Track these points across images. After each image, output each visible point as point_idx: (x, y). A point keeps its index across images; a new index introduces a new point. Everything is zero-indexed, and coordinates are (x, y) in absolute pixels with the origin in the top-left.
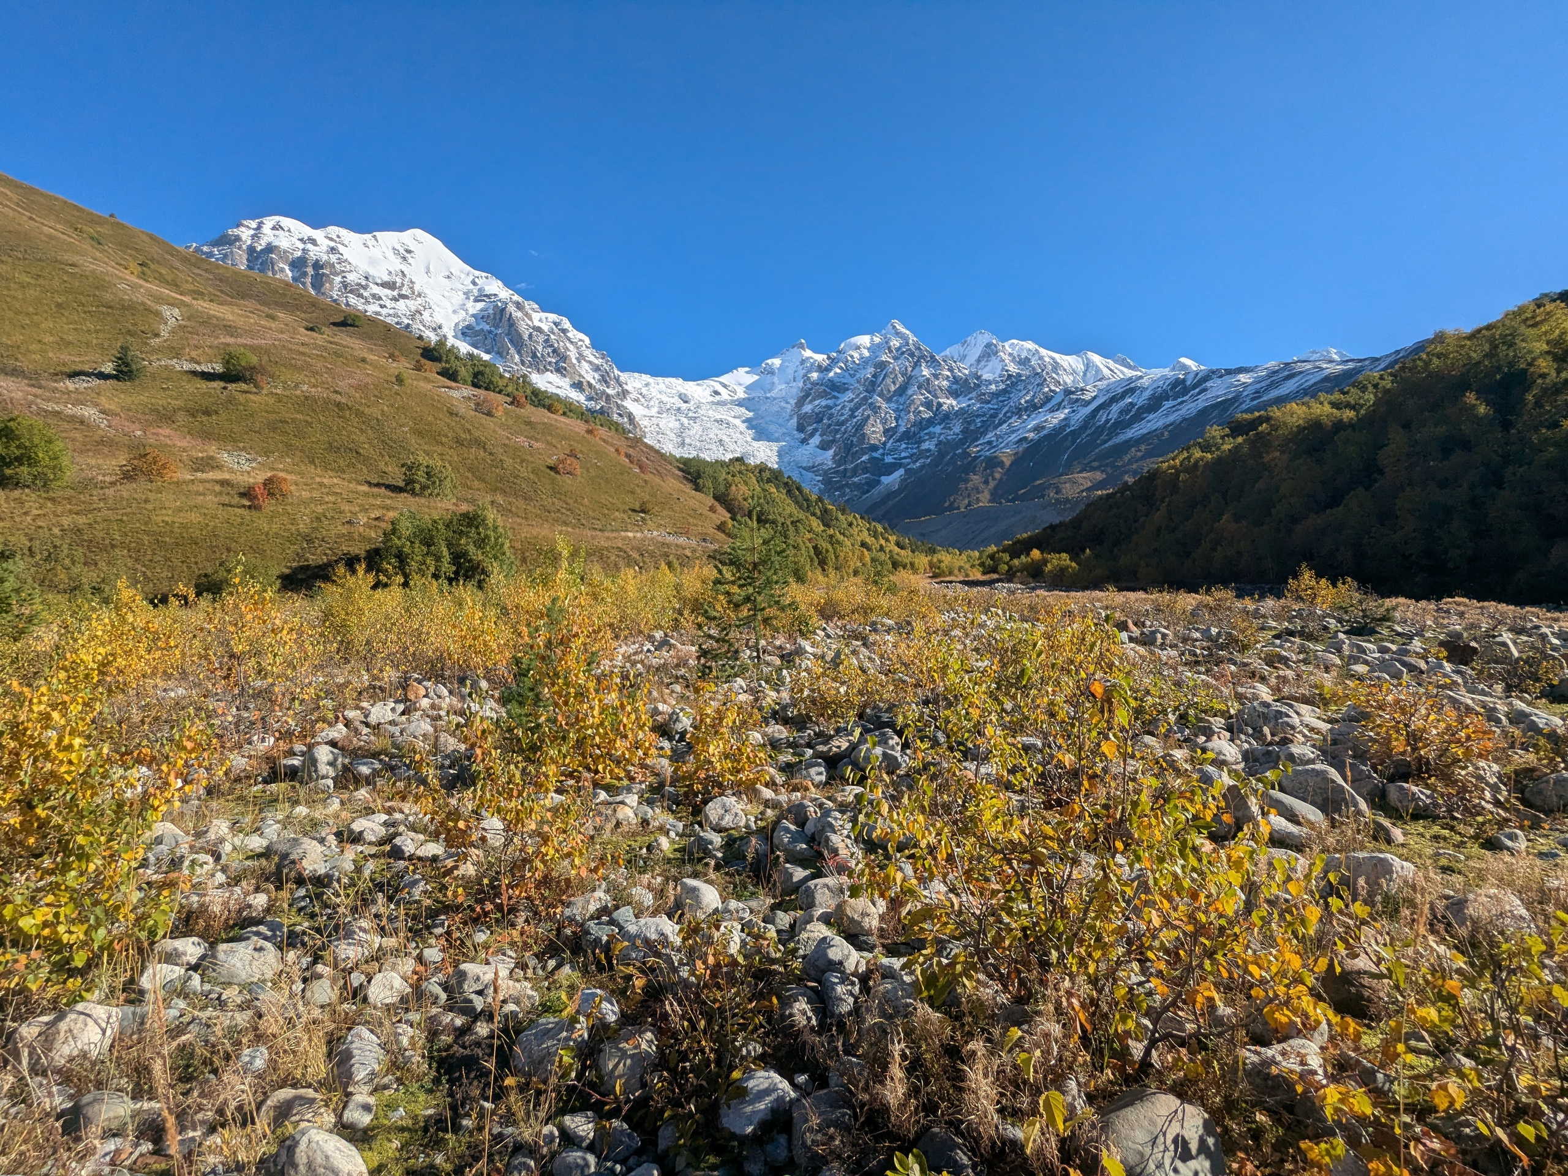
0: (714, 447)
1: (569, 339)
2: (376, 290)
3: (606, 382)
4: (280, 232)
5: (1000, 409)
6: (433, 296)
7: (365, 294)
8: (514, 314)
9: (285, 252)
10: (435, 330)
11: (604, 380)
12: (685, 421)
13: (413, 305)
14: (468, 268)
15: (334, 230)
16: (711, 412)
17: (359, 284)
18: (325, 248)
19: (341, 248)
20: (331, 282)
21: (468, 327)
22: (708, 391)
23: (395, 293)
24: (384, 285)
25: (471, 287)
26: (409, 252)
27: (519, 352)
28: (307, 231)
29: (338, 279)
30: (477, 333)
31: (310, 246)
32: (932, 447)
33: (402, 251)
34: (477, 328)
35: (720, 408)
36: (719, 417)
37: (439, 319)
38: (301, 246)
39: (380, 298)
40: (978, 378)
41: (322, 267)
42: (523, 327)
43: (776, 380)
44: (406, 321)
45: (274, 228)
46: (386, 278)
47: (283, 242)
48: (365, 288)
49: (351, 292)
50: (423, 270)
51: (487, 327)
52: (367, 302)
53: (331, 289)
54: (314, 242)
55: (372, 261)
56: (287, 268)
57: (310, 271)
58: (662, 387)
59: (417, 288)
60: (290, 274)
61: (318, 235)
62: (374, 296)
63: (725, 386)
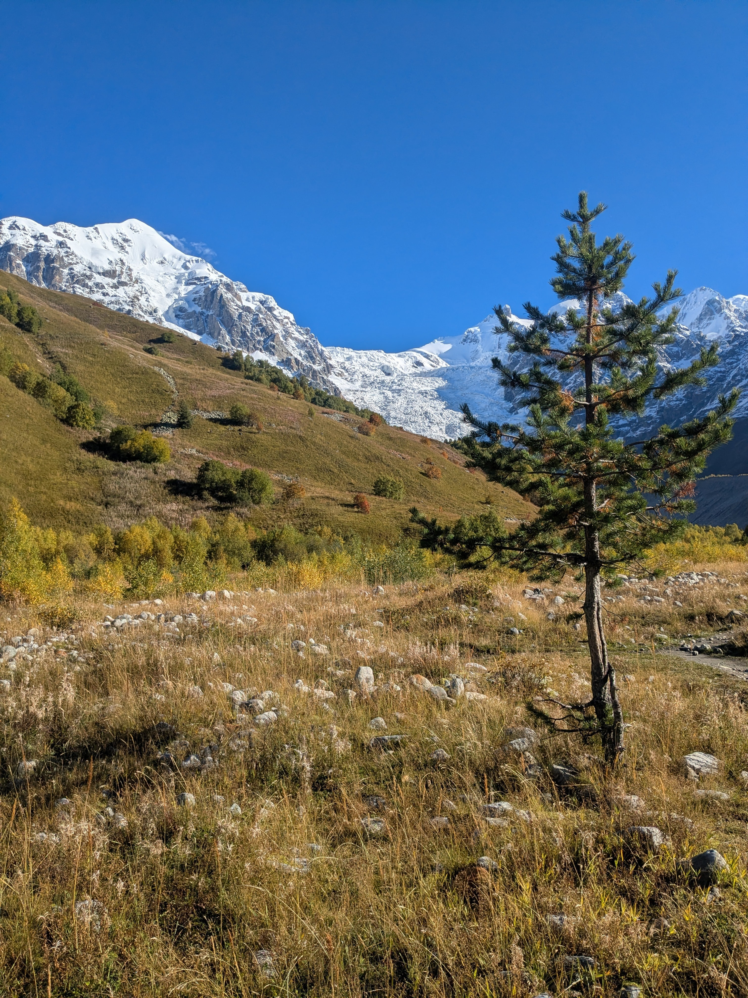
0: (419, 420)
1: (275, 317)
2: (99, 279)
3: (312, 358)
4: (16, 231)
5: (728, 372)
6: (149, 282)
7: (90, 284)
8: (225, 296)
9: (21, 249)
10: (151, 313)
11: (310, 357)
12: (389, 394)
13: (131, 291)
14: (179, 253)
15: (61, 226)
16: (415, 384)
17: (84, 275)
18: (54, 243)
19: (69, 243)
20: (60, 275)
21: (181, 309)
22: (410, 363)
23: (115, 281)
24: (105, 274)
25: (183, 271)
26: (126, 241)
27: (230, 332)
28: (40, 229)
29: (66, 271)
30: (189, 316)
31: (42, 242)
32: (654, 414)
33: (120, 240)
34: (190, 310)
35: (424, 380)
36: (423, 389)
37: (154, 303)
38: (33, 242)
39: (103, 287)
40: (702, 339)
41: (53, 261)
42: (233, 309)
43: (479, 347)
44: (127, 308)
45: (11, 228)
46: (107, 267)
47: (20, 240)
48: (89, 278)
49: (78, 282)
50: (139, 257)
51: (199, 309)
52: (92, 291)
53: (61, 279)
54: (44, 237)
55: (95, 253)
56: (21, 263)
57: (42, 265)
58: (364, 359)
59: (134, 274)
60: (24, 268)
61: (48, 231)
62: (97, 285)
63: (427, 356)
